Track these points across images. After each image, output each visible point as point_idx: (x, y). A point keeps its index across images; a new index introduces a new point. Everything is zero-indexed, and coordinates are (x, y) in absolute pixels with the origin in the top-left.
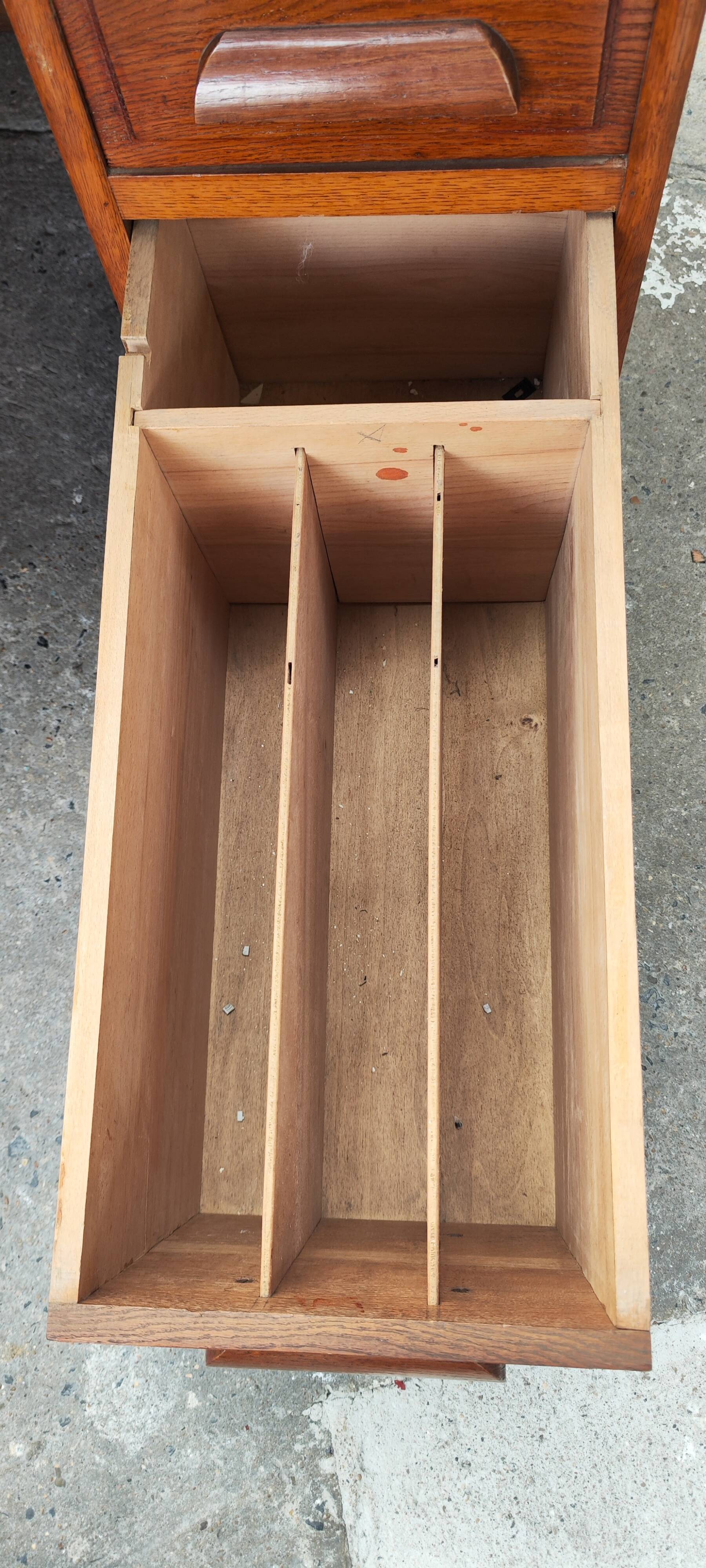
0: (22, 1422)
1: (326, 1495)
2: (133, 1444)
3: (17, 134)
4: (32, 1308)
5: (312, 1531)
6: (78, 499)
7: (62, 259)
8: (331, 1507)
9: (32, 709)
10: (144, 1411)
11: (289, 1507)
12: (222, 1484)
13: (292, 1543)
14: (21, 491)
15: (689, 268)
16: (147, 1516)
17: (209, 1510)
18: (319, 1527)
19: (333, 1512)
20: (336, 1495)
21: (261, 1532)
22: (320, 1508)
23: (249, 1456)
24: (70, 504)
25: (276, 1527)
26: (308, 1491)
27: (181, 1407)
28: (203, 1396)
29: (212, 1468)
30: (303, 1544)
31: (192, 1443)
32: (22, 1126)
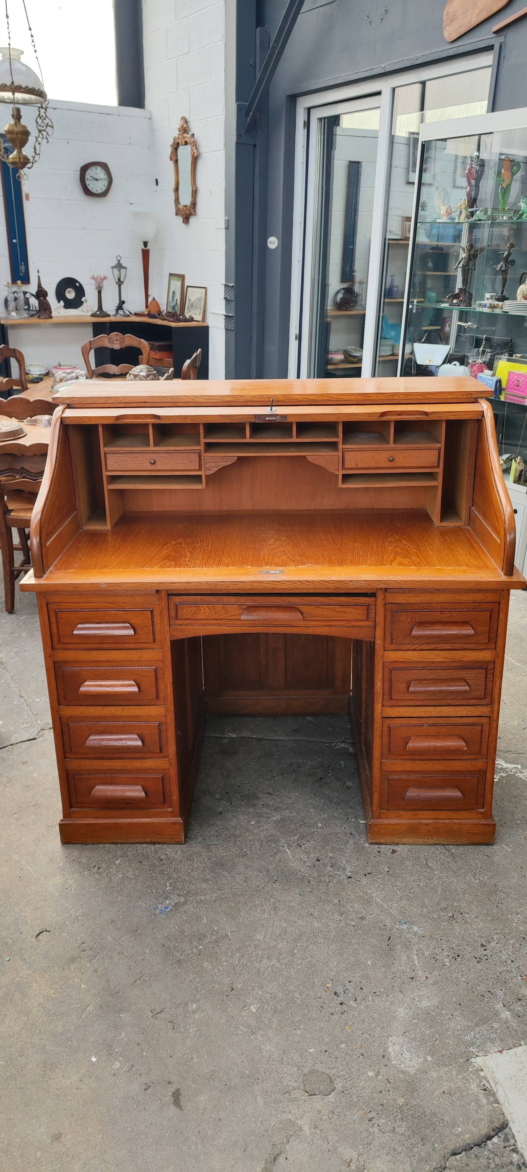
0: (370, 1066)
1: (485, 1082)
2: (412, 1071)
3: (278, 740)
4: (364, 1035)
5: (483, 1092)
6: (320, 825)
7: (300, 768)
8: (487, 1084)
9: (319, 876)
10: (413, 1062)
11: (472, 1086)
12: (447, 1081)
13: (477, 1096)
14: (300, 823)
15: (500, 772)
16: (423, 1091)
17: (445, 1088)
18: (485, 1090)
19: (489, 1087)
20: (488, 1082)
21: (465, 1093)
22: (484, 1085)
23: (454, 1073)
24: (317, 826)
25: (470, 1092)
26: (478, 1081)
27: (426, 1060)
28: (432, 1056)
29: (442, 1077)
30: (481, 1096)
31: (432, 1070)
32: (347, 985)
